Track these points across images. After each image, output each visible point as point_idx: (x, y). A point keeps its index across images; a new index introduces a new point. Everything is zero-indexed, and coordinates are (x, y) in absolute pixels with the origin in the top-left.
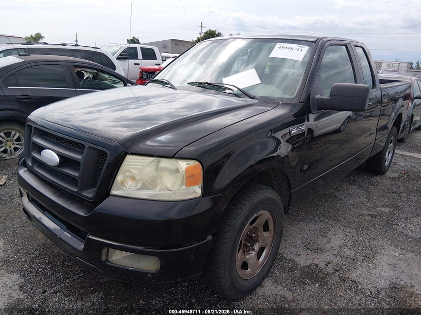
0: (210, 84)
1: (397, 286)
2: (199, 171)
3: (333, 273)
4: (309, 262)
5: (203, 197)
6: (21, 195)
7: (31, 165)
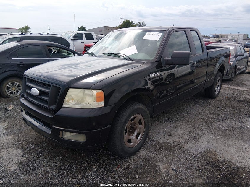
0: (113, 54)
1: (208, 151)
2: (102, 95)
3: (176, 146)
4: (165, 141)
5: (105, 106)
6: (22, 111)
7: (26, 96)
